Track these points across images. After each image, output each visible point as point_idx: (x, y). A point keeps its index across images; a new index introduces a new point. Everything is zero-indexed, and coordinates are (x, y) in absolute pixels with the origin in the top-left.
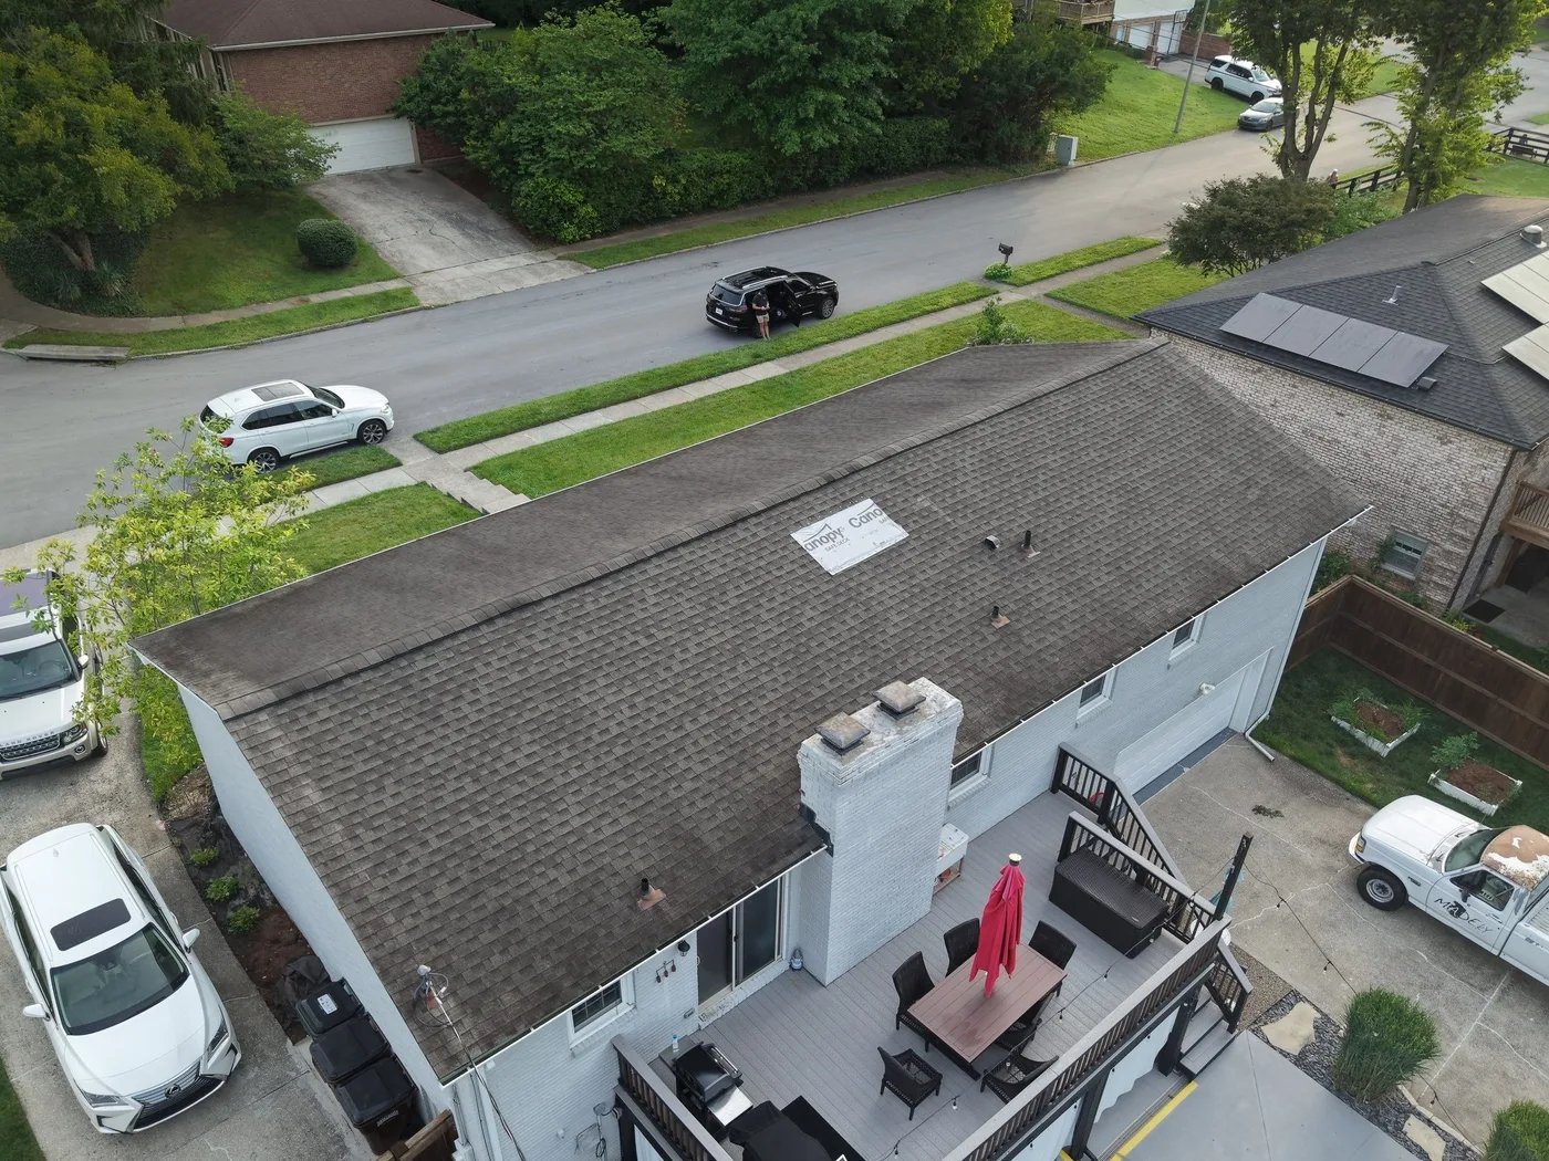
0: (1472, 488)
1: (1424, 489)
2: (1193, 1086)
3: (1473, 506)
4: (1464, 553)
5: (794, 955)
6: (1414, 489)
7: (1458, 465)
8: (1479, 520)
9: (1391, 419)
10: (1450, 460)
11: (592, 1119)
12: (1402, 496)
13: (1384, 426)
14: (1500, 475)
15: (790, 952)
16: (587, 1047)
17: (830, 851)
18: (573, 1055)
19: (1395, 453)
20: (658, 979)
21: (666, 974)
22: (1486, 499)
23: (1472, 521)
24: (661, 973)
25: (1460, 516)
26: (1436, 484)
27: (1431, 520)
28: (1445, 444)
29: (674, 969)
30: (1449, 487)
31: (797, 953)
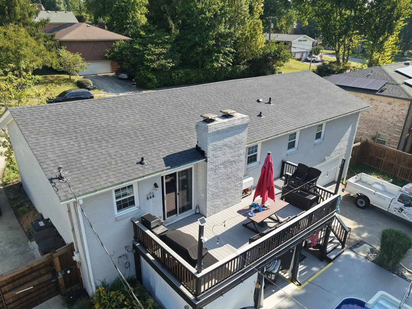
0: (400, 116)
1: (385, 119)
2: (331, 264)
3: (400, 122)
4: (399, 136)
5: (196, 208)
6: (382, 120)
7: (395, 110)
8: (403, 125)
9: (374, 100)
10: (392, 109)
11: (124, 252)
12: (379, 122)
13: (372, 103)
14: (407, 112)
15: (195, 207)
16: (122, 218)
17: (206, 161)
18: (116, 220)
19: (376, 110)
20: (148, 199)
21: (151, 197)
22: (404, 119)
23: (401, 126)
24: (149, 197)
25: (397, 125)
26: (389, 117)
27: (388, 128)
28: (390, 105)
29: (153, 196)
30: (393, 117)
31: (198, 207)
